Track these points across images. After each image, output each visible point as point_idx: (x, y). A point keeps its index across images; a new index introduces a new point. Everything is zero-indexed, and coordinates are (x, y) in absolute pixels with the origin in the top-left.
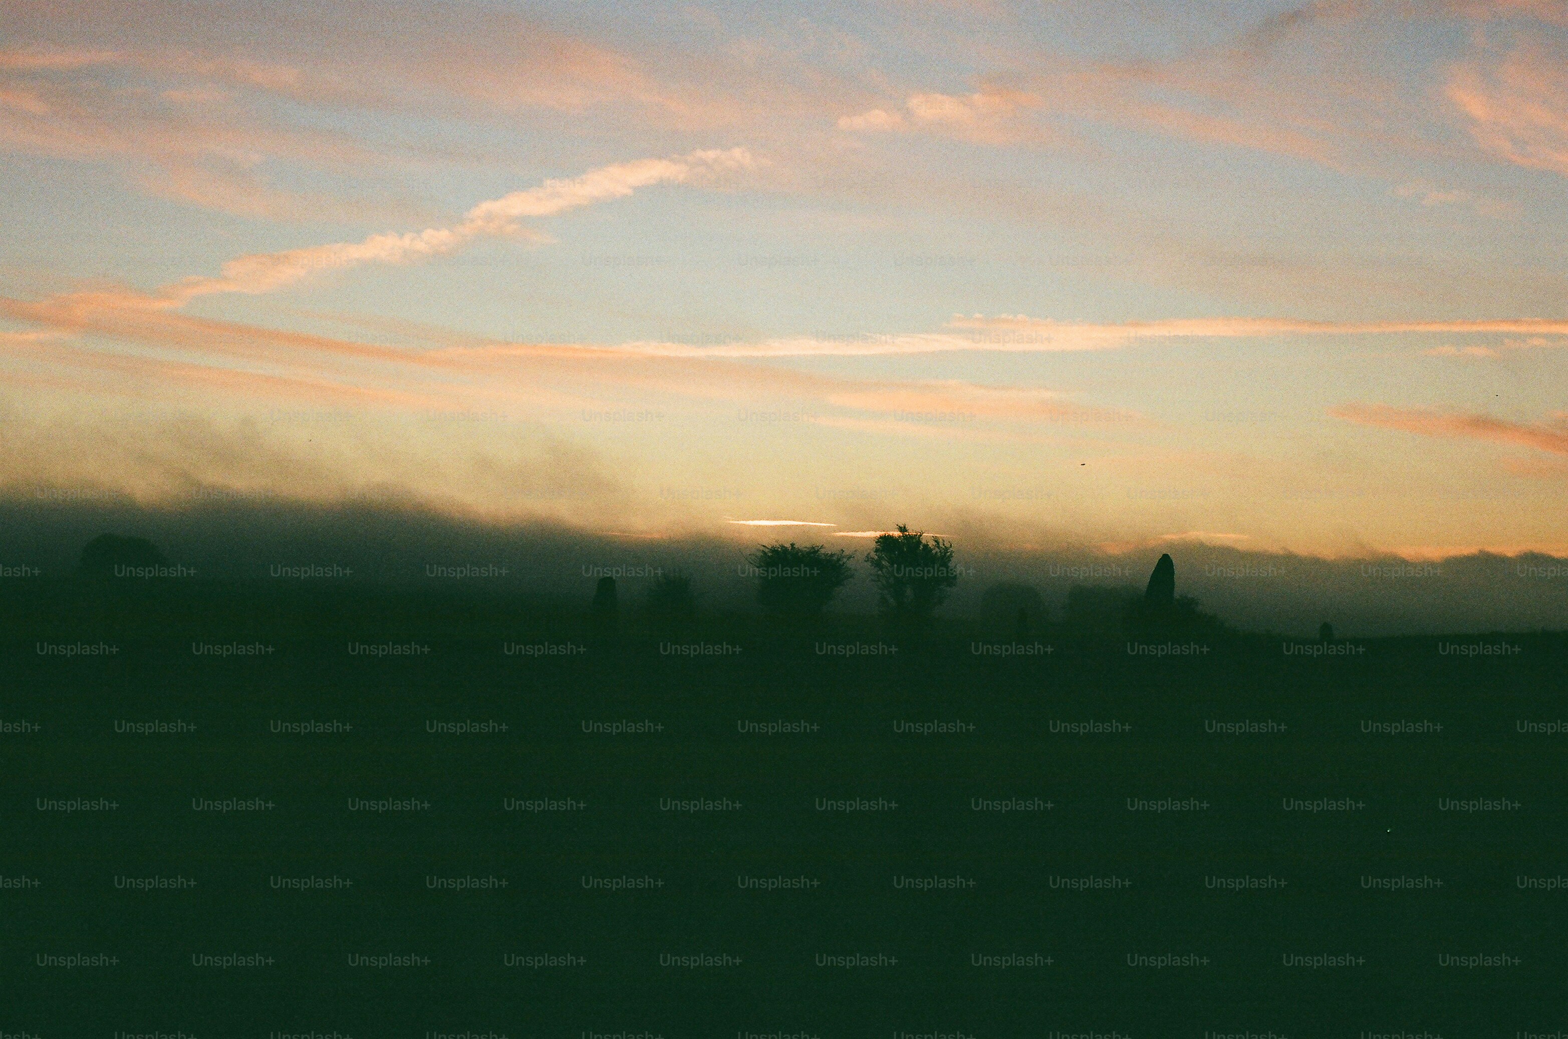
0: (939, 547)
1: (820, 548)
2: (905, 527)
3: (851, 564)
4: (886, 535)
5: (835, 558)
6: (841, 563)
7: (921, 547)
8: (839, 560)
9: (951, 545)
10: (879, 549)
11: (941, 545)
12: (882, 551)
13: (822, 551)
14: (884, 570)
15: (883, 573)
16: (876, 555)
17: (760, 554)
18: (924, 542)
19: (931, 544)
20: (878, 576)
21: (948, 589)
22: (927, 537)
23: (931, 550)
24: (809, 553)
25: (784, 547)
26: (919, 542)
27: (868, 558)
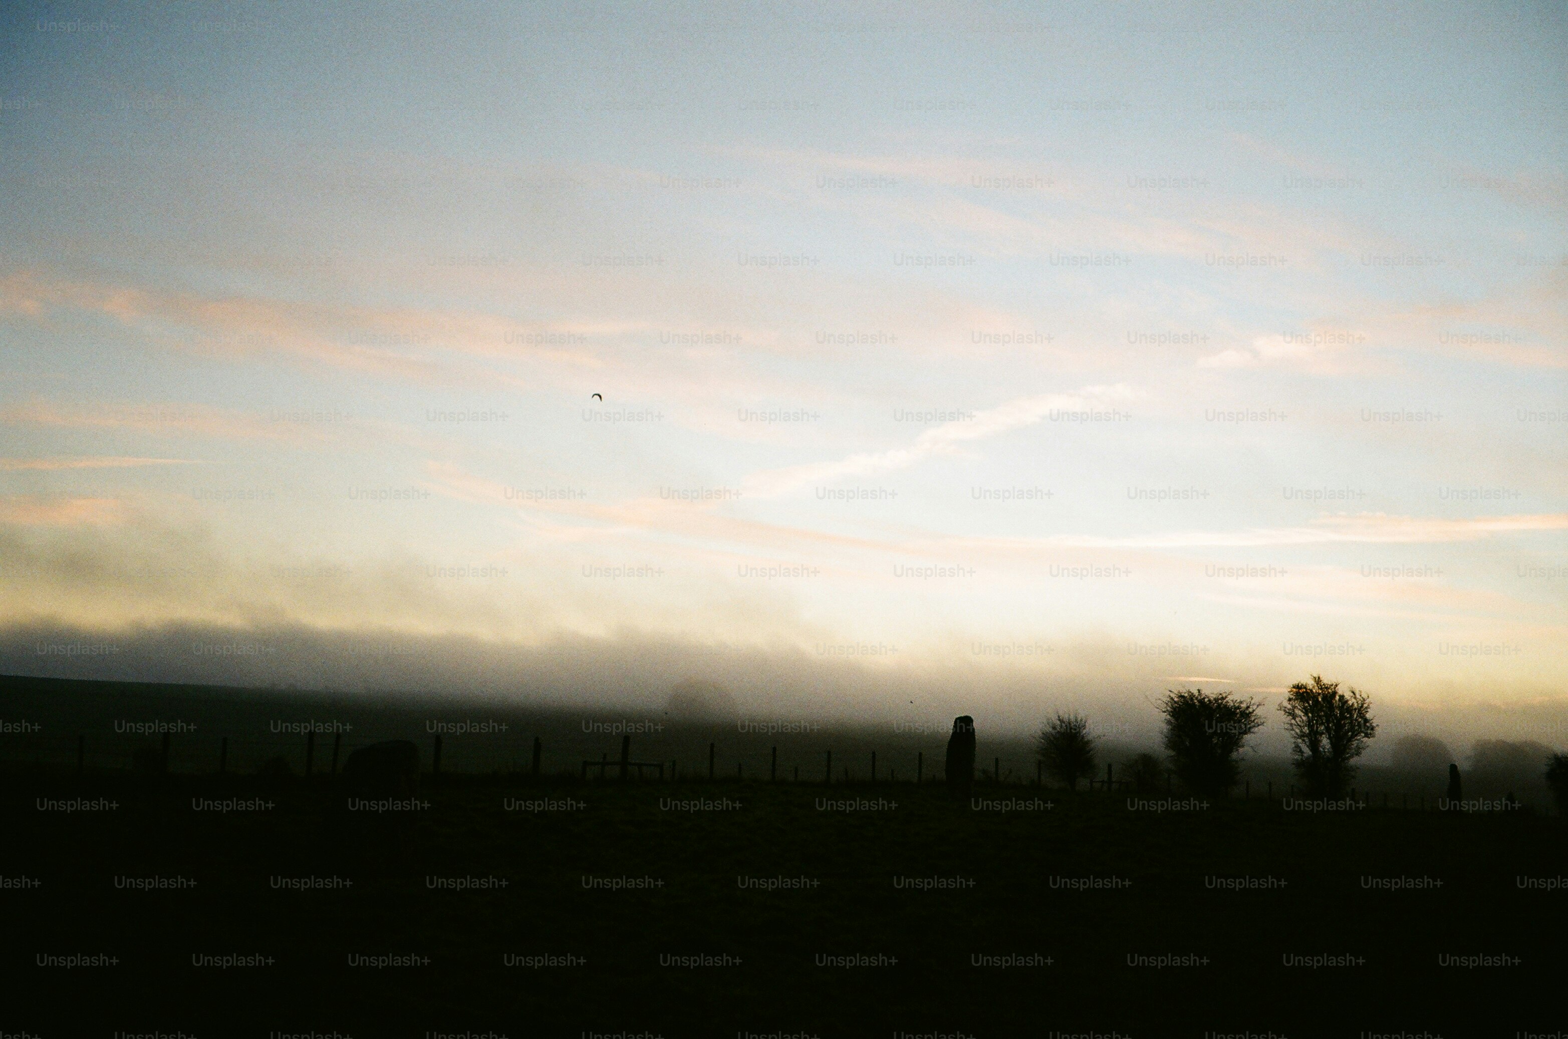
0: (1355, 698)
1: (1229, 695)
2: (1319, 678)
3: (1259, 712)
4: (1300, 685)
5: (1244, 705)
6: (1251, 710)
7: (1337, 698)
8: (1248, 707)
9: (1368, 697)
10: (1292, 698)
11: (1358, 696)
12: (1295, 700)
13: (1230, 698)
14: (1297, 719)
15: (1296, 722)
16: (1289, 704)
17: (1166, 699)
18: (1340, 692)
19: (1348, 695)
20: (1291, 724)
21: (1365, 739)
22: (1343, 690)
23: (1347, 701)
24: (1216, 700)
25: (1191, 692)
26: (1335, 693)
27: (1281, 708)
